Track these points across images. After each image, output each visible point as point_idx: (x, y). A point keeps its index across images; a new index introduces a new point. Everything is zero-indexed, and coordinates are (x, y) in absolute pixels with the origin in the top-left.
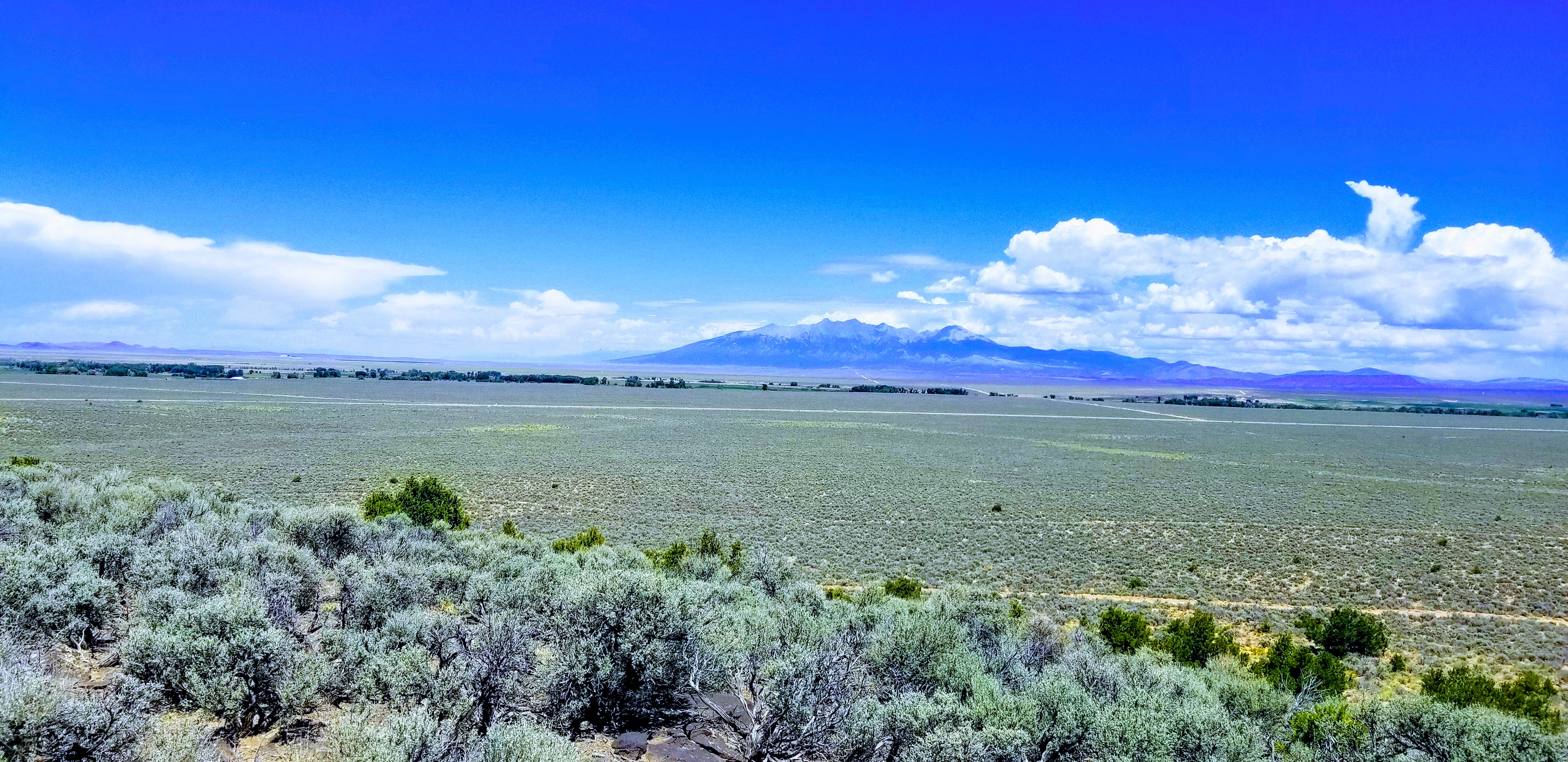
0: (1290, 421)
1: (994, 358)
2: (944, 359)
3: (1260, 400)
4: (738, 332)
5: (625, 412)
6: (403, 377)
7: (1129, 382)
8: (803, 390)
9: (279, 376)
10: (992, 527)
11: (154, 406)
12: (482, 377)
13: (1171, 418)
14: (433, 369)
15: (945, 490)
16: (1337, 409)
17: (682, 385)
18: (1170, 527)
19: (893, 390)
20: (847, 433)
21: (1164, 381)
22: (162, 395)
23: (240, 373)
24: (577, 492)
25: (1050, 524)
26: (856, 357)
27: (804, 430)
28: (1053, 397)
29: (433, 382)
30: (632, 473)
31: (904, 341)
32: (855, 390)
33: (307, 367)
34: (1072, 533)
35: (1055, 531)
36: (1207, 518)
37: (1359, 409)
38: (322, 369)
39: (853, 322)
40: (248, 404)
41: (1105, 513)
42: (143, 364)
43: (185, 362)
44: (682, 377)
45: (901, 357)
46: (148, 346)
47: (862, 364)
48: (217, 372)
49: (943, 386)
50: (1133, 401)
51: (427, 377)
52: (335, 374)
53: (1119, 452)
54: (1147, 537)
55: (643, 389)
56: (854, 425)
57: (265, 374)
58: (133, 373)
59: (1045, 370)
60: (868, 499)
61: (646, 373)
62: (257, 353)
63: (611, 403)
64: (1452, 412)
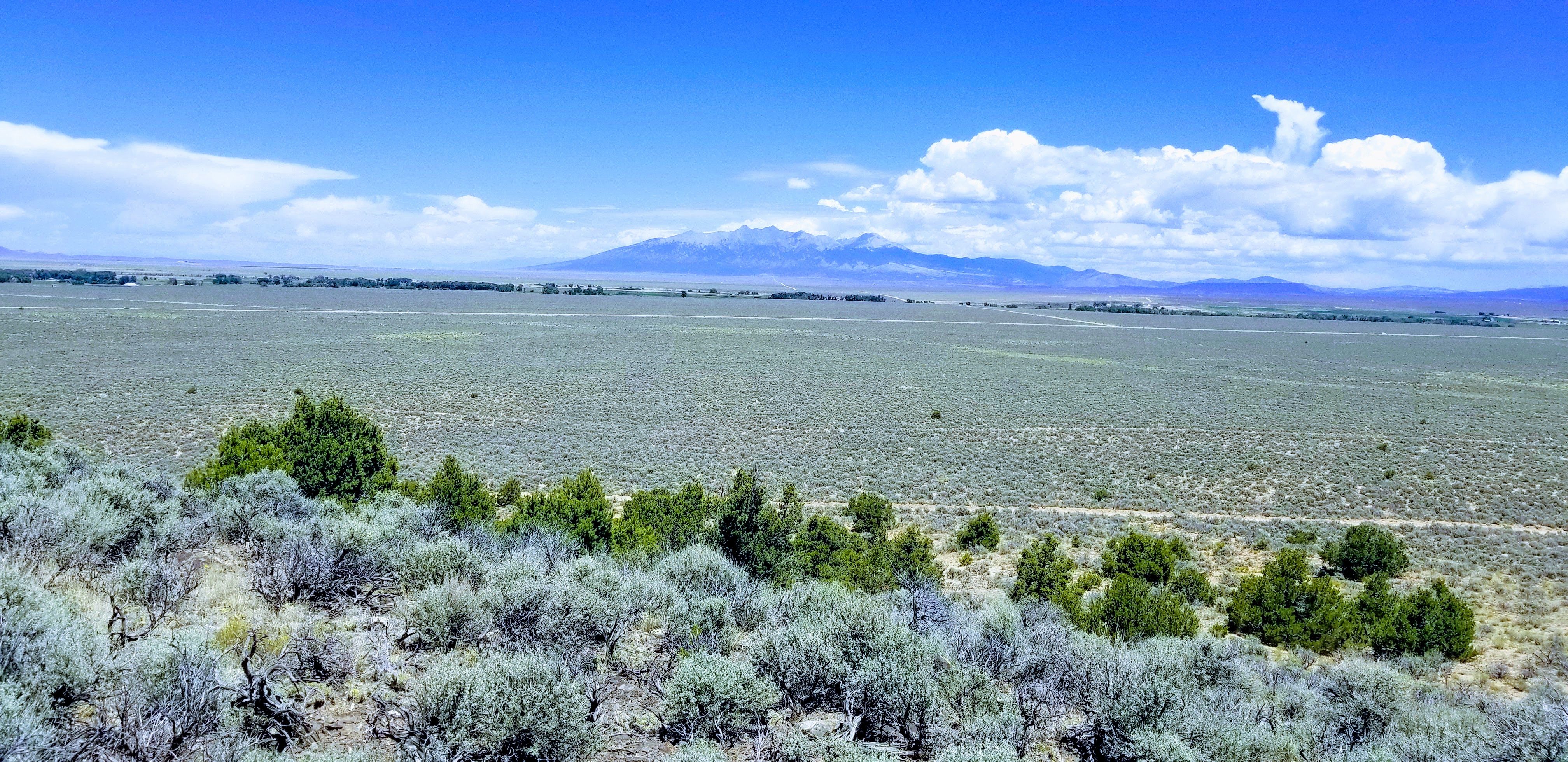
0: (1197, 327)
1: (910, 266)
2: (860, 266)
3: (1166, 308)
4: (656, 239)
5: (543, 319)
6: (308, 284)
7: (1041, 289)
8: (722, 297)
9: (175, 283)
10: (935, 434)
11: (36, 314)
12: (393, 284)
13: (1084, 324)
14: (340, 276)
15: (877, 397)
16: (1238, 315)
17: (600, 292)
18: (1112, 433)
19: (812, 297)
20: (771, 340)
21: (1072, 289)
22: (47, 302)
23: (134, 280)
24: (498, 401)
25: (993, 430)
26: (774, 264)
27: (726, 337)
28: (968, 304)
29: (340, 289)
30: (555, 382)
31: (821, 248)
32: (774, 296)
33: (205, 274)
34: (1016, 440)
35: (999, 438)
36: (1147, 424)
37: (1260, 316)
38: (222, 276)
39: (772, 229)
40: (141, 311)
41: (1045, 419)
42: (27, 270)
43: (73, 268)
44: (599, 284)
45: (818, 265)
46: (33, 251)
47: (779, 271)
48: (107, 278)
49: (861, 293)
50: (1045, 308)
51: (334, 284)
52: (236, 281)
53: (1040, 357)
54: (1092, 444)
55: (561, 296)
56: (777, 331)
57: (161, 281)
58: (16, 280)
59: (960, 278)
60: (803, 407)
61: (564, 279)
62: (151, 259)
63: (529, 310)
64: (1345, 318)
